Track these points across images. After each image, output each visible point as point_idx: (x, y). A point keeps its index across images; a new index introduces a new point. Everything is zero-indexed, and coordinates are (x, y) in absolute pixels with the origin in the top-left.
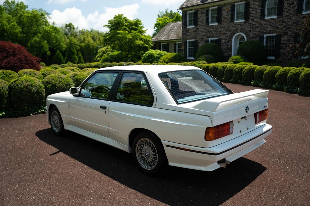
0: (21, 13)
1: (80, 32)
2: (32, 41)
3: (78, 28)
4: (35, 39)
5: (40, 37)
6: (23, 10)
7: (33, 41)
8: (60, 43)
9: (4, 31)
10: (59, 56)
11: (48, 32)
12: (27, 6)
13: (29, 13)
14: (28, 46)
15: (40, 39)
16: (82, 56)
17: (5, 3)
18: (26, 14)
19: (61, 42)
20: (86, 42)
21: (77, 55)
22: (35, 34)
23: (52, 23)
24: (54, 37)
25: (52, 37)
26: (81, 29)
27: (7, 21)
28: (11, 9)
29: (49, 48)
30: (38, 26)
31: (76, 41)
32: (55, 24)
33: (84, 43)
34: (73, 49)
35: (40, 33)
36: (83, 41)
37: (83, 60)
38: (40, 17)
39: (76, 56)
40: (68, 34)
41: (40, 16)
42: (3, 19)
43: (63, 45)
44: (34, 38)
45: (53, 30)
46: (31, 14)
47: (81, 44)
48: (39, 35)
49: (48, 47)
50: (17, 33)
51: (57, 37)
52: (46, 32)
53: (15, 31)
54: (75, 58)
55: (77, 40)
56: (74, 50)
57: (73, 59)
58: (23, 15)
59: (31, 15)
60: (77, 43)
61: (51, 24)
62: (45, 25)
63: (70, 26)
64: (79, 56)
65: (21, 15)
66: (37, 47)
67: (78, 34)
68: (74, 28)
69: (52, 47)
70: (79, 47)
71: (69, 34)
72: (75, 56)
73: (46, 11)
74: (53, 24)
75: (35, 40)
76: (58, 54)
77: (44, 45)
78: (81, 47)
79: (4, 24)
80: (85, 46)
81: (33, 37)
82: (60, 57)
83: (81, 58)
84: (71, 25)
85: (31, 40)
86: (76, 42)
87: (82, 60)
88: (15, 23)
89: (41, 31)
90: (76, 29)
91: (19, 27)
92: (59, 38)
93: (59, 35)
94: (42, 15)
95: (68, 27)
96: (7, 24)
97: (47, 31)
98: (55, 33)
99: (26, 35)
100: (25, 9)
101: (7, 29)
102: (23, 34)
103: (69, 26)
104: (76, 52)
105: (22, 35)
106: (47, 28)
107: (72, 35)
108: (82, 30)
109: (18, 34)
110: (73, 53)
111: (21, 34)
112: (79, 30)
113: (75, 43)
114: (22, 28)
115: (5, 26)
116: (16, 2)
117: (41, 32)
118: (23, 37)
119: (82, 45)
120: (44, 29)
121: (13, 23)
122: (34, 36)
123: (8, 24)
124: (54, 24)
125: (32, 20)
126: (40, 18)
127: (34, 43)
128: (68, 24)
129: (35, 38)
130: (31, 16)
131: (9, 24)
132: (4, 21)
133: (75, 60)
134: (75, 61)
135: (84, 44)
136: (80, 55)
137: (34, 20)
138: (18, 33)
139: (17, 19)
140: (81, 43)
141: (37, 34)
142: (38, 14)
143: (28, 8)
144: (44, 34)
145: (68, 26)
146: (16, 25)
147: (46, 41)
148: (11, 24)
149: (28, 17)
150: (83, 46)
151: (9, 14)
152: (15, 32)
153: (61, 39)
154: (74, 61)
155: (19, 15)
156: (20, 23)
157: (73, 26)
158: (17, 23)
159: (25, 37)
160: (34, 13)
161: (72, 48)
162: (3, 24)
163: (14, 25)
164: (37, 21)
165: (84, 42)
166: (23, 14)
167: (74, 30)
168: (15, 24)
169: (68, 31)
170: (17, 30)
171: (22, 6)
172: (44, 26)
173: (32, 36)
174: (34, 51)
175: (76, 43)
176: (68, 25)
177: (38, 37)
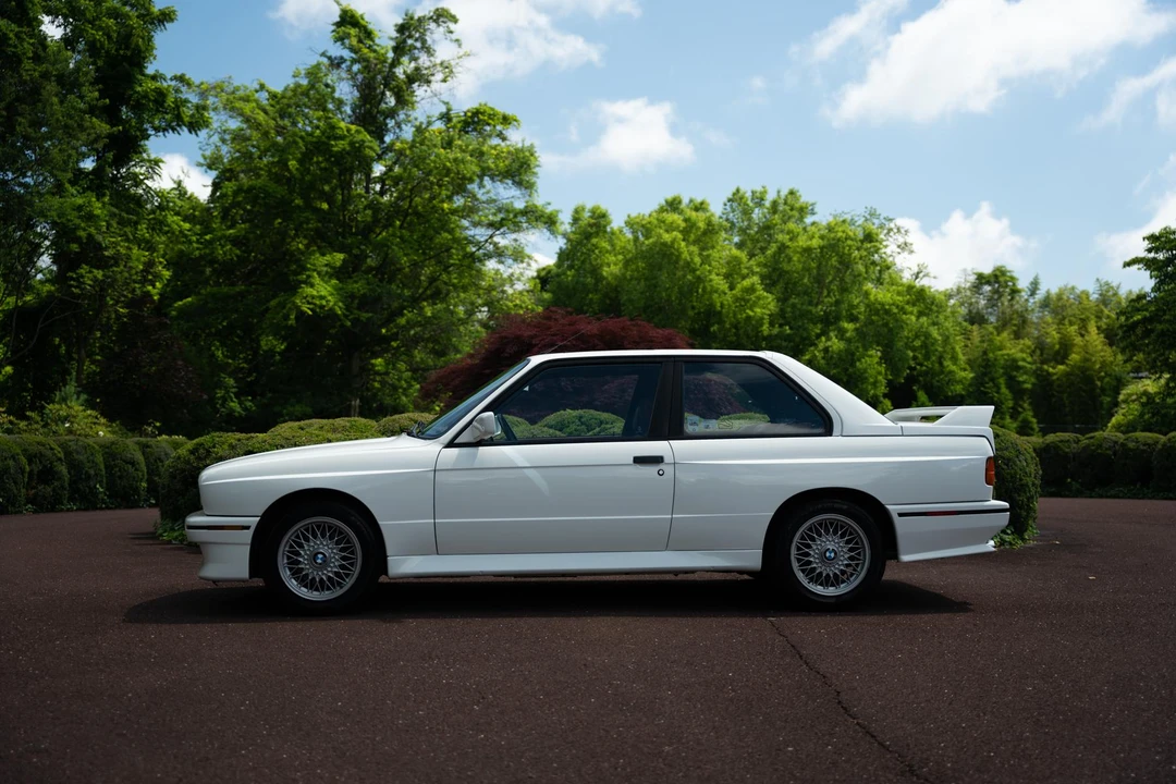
0: (783, 238)
1: (1046, 303)
2: (814, 355)
3: (1034, 287)
4: (829, 343)
5: (849, 335)
6: (791, 225)
7: (817, 354)
8: (940, 362)
9: (712, 314)
11: (887, 312)
12: (813, 204)
13: (812, 236)
15: (849, 341)
16: (1034, 421)
17: (729, 204)
18: (801, 242)
19: (947, 358)
20: (1074, 355)
21: (1014, 415)
22: (831, 320)
23: (915, 270)
24: (917, 336)
25: (906, 333)
26: (1053, 291)
27: (727, 276)
28: (749, 227)
29: (890, 384)
30: (844, 290)
31: (1022, 351)
32: (926, 275)
33: (1062, 363)
34: (997, 387)
35: (853, 319)
36: (1059, 352)
38: (858, 249)
39: (1008, 420)
40: (987, 316)
41: (860, 244)
42: (710, 265)
43: (954, 368)
44: (823, 339)
45: (908, 303)
46: (821, 237)
47: (1045, 367)
48: (849, 326)
49: (885, 382)
50: (757, 321)
51: (927, 335)
52: (877, 310)
53: (751, 314)
55: (1029, 347)
56: (998, 392)
58: (788, 247)
59: (821, 243)
60: (1024, 360)
61: (907, 277)
62: (879, 281)
63: (997, 282)
64: (1020, 418)
65: (782, 248)
67: (1033, 317)
68: (1015, 292)
69: (902, 381)
70: (1034, 381)
71: (992, 319)
72: (1002, 419)
73: (890, 220)
74: (918, 274)
75: (826, 351)
77: (866, 369)
78: (1043, 379)
79: (712, 286)
80: (1068, 376)
81: (818, 336)
83: (1032, 429)
84: (1001, 279)
85: (813, 348)
86: (1020, 355)
88: (756, 279)
89: (856, 307)
90: (1024, 295)
91: (769, 297)
92: (936, 340)
93: (935, 324)
94: (869, 238)
95: (987, 288)
96: (724, 286)
97: (883, 305)
98: (920, 314)
99: (790, 329)
100: (801, 219)
101: (722, 306)
102: (781, 325)
103: (992, 280)
104: (1010, 404)
105: (776, 330)
106: (880, 295)
107: (1003, 323)
109: (762, 325)
111: (772, 323)
113: (1014, 361)
114: (783, 300)
115: (715, 296)
116: (770, 197)
117: (856, 312)
118: (779, 336)
119: (1051, 370)
120: (873, 298)
121: (747, 283)
122: (824, 333)
123: (727, 286)
124: (921, 275)
125: (823, 265)
126: (857, 255)
128: (987, 270)
129: (829, 339)
130: (822, 248)
131: (732, 288)
132: (713, 276)
135: (1061, 368)
136: (1028, 414)
137: (834, 261)
138: (762, 319)
139: (765, 265)
140: (1044, 361)
141: (838, 319)
142: (848, 238)
143: (813, 213)
144: (869, 323)
145: (988, 283)
146: (761, 292)
147: (875, 354)
148: (739, 286)
149: (808, 250)
150: (1054, 378)
151: (740, 246)
152: (750, 318)
153: (946, 342)
155: (773, 248)
156: (773, 279)
157: (1013, 279)
158: (763, 278)
159: (789, 336)
160: (832, 235)
161: (992, 380)
162: (709, 288)
163: (752, 289)
164: (846, 263)
165: (1065, 357)
166: (788, 243)
167: (1012, 299)
168: (753, 284)
169: (987, 307)
170: (760, 307)
171: (792, 208)
172: (869, 286)
173: (819, 331)
175: (1020, 363)
176: (989, 276)
177: (841, 333)
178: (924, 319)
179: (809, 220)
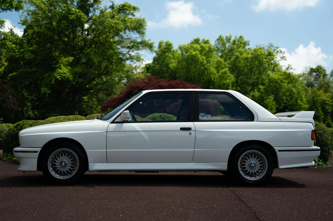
0: (237, 54)
4: (254, 94)
5: (262, 90)
6: (240, 49)
8: (296, 101)
9: (210, 81)
11: (276, 82)
12: (248, 41)
13: (248, 53)
15: (262, 93)
17: (217, 41)
18: (244, 55)
19: (299, 100)
22: (255, 85)
23: (287, 66)
24: (287, 91)
25: (283, 90)
27: (216, 68)
28: (225, 50)
29: (277, 109)
30: (260, 74)
31: (327, 97)
32: (291, 68)
34: (318, 110)
35: (263, 84)
40: (314, 84)
41: (266, 57)
42: (210, 64)
43: (301, 103)
44: (252, 92)
45: (284, 79)
46: (252, 54)
48: (261, 87)
49: (275, 108)
50: (227, 85)
51: (291, 91)
52: (271, 81)
53: (225, 82)
55: (330, 96)
58: (239, 57)
59: (252, 56)
61: (284, 69)
62: (273, 71)
63: (318, 71)
65: (237, 57)
68: (325, 75)
69: (281, 108)
71: (316, 85)
73: (278, 48)
75: (253, 96)
77: (267, 103)
79: (211, 72)
81: (250, 91)
84: (320, 70)
86: (326, 99)
88: (227, 69)
89: (265, 80)
90: (328, 77)
91: (232, 76)
92: (295, 93)
93: (294, 87)
94: (270, 54)
95: (314, 74)
97: (275, 79)
98: (289, 83)
99: (240, 88)
100: (244, 47)
101: (214, 79)
102: (236, 86)
104: (323, 117)
105: (235, 88)
107: (320, 87)
110: (317, 118)
111: (233, 86)
113: (325, 101)
114: (237, 77)
115: (212, 75)
116: (233, 39)
117: (264, 82)
120: (271, 77)
121: (223, 70)
122: (252, 90)
123: (216, 71)
124: (289, 68)
125: (252, 64)
126: (265, 61)
128: (314, 67)
129: (254, 92)
130: (252, 58)
131: (218, 72)
132: (211, 68)
137: (257, 63)
139: (231, 64)
141: (258, 84)
142: (262, 54)
143: (249, 45)
144: (269, 86)
145: (315, 72)
146: (229, 74)
147: (271, 97)
148: (220, 72)
149: (247, 59)
151: (221, 57)
152: (224, 84)
153: (298, 94)
155: (234, 57)
156: (234, 69)
157: (324, 70)
158: (230, 69)
160: (256, 53)
161: (316, 108)
162: (209, 72)
163: (225, 73)
164: (261, 64)
167: (324, 78)
168: (226, 71)
169: (314, 81)
170: (228, 80)
171: (241, 43)
172: (269, 72)
175: (327, 102)
176: (315, 69)
177: (259, 90)
178: (290, 85)
179: (247, 47)
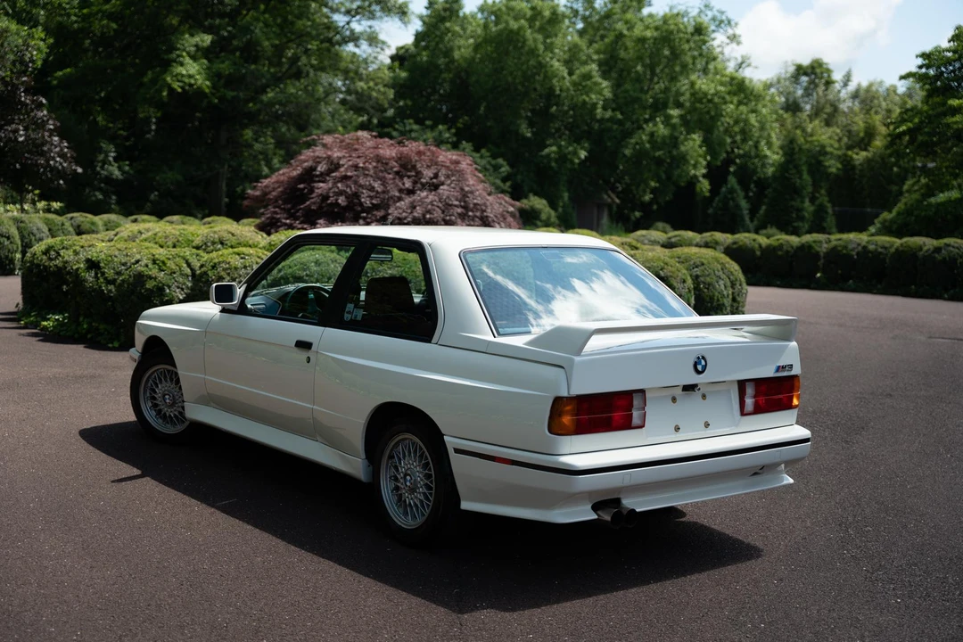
0: (620, 26)
1: (855, 95)
2: (641, 138)
3: (847, 79)
4: (655, 129)
5: (675, 121)
6: (629, 16)
7: (644, 137)
8: (756, 146)
9: (550, 96)
10: (733, 199)
11: (710, 101)
13: (647, 28)
14: (625, 156)
15: (674, 127)
16: (829, 205)
18: (638, 31)
19: (763, 143)
20: (878, 143)
21: (812, 200)
22: (659, 107)
23: (740, 60)
24: (737, 122)
26: (865, 84)
27: (567, 63)
28: (591, 15)
29: (709, 166)
30: (673, 79)
31: (831, 138)
32: (749, 65)
33: (866, 150)
34: (800, 173)
35: (679, 105)
36: (863, 139)
37: (834, 222)
38: (688, 41)
39: (807, 204)
40: (802, 105)
41: (689, 36)
42: (552, 52)
43: (768, 153)
44: (651, 125)
45: (729, 93)
46: (657, 29)
47: (850, 153)
48: (675, 112)
49: (704, 163)
50: (592, 106)
51: (746, 121)
52: (698, 97)
53: (587, 99)
54: (799, 210)
55: (837, 135)
56: (800, 178)
57: (794, 215)
58: (625, 36)
59: (656, 34)
60: (832, 146)
61: (731, 66)
62: (705, 71)
63: (814, 73)
64: (817, 203)
65: (620, 36)
66: (659, 162)
67: (844, 107)
68: (829, 83)
69: (719, 163)
70: (840, 166)
71: (808, 107)
72: (803, 202)
73: (722, 13)
74: (740, 66)
75: (652, 135)
76: (732, 191)
77: (687, 151)
78: (847, 162)
79: (553, 72)
80: (868, 161)
81: (647, 121)
82: (738, 206)
83: (827, 213)
84: (818, 71)
85: (640, 131)
86: (828, 141)
87: (831, 221)
88: (594, 67)
89: (683, 94)
90: (837, 86)
91: (605, 84)
92: (754, 126)
93: (753, 111)
94: (699, 30)
95: (804, 79)
96: (563, 71)
97: (705, 94)
98: (740, 103)
99: (622, 114)
100: (639, 10)
101: (561, 89)
102: (613, 110)
103: (809, 71)
104: (810, 189)
105: (609, 114)
106: (704, 84)
107: (816, 112)
108: (868, 89)
109: (595, 109)
110: (796, 192)
111: (605, 108)
112: (852, 87)
113: (823, 147)
114: (617, 86)
115: (555, 80)
117: (682, 99)
118: (611, 120)
119: (855, 156)
120: (697, 87)
121: (584, 69)
122: (652, 119)
123: (566, 71)
124: (744, 65)
125: (655, 55)
126: (686, 47)
127: (648, 146)
128: (806, 62)
129: (655, 125)
130: (655, 39)
131: (571, 74)
132: (554, 62)
133: (802, 219)
134: (801, 224)
135: (864, 154)
136: (824, 199)
137: (666, 51)
138: (597, 104)
139: (604, 53)
140: (849, 148)
141: (665, 106)
142: (679, 31)
143: (650, 4)
144: (693, 110)
145: (806, 74)
146: (596, 77)
147: (697, 138)
148: (578, 72)
149: (642, 40)
150: (857, 163)
151: (582, 33)
152: (584, 103)
153: (762, 128)
154: (796, 224)
155: (612, 36)
156: (610, 65)
157: (829, 71)
158: (600, 64)
159: (619, 120)
160: (666, 27)
161: (796, 167)
162: (550, 73)
163: (588, 76)
164: (675, 55)
165: (869, 144)
166: (625, 32)
167: (826, 90)
168: (590, 71)
169: (803, 96)
170: (595, 93)
172: (695, 76)
173: (647, 116)
174: (646, 175)
175: (829, 149)
176: (807, 67)
177: (667, 120)
178: (743, 108)
179: (646, 11)
